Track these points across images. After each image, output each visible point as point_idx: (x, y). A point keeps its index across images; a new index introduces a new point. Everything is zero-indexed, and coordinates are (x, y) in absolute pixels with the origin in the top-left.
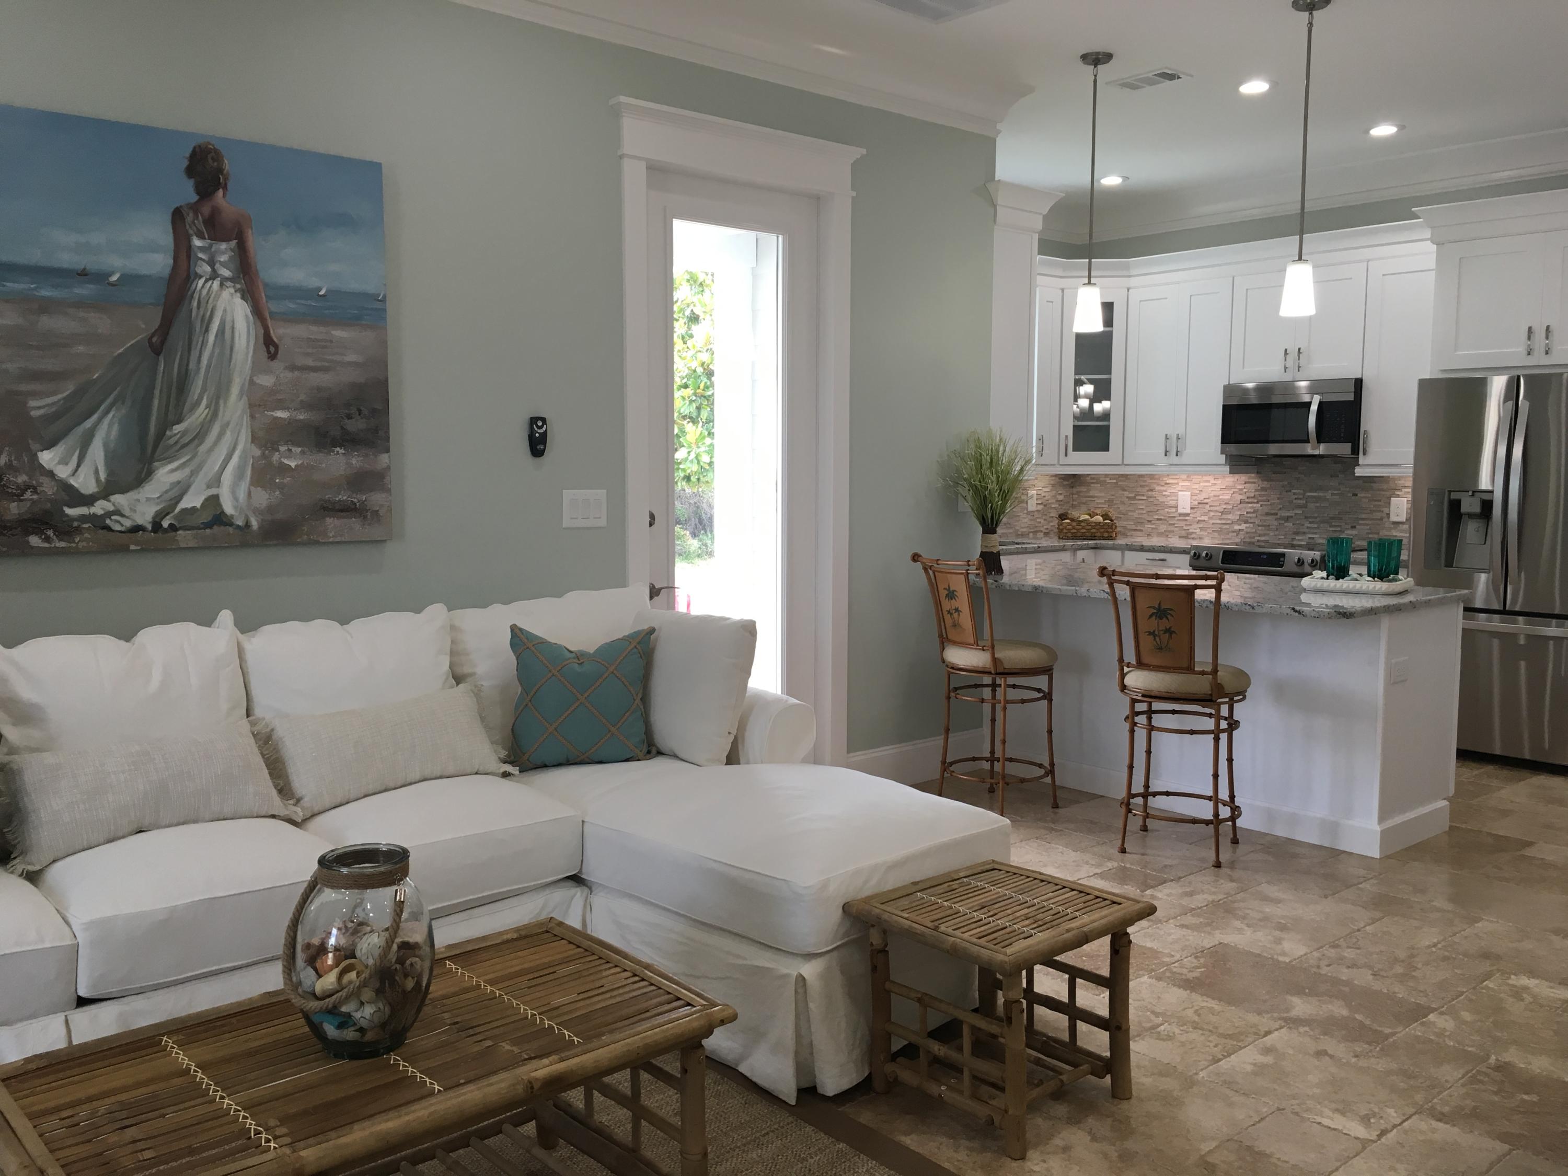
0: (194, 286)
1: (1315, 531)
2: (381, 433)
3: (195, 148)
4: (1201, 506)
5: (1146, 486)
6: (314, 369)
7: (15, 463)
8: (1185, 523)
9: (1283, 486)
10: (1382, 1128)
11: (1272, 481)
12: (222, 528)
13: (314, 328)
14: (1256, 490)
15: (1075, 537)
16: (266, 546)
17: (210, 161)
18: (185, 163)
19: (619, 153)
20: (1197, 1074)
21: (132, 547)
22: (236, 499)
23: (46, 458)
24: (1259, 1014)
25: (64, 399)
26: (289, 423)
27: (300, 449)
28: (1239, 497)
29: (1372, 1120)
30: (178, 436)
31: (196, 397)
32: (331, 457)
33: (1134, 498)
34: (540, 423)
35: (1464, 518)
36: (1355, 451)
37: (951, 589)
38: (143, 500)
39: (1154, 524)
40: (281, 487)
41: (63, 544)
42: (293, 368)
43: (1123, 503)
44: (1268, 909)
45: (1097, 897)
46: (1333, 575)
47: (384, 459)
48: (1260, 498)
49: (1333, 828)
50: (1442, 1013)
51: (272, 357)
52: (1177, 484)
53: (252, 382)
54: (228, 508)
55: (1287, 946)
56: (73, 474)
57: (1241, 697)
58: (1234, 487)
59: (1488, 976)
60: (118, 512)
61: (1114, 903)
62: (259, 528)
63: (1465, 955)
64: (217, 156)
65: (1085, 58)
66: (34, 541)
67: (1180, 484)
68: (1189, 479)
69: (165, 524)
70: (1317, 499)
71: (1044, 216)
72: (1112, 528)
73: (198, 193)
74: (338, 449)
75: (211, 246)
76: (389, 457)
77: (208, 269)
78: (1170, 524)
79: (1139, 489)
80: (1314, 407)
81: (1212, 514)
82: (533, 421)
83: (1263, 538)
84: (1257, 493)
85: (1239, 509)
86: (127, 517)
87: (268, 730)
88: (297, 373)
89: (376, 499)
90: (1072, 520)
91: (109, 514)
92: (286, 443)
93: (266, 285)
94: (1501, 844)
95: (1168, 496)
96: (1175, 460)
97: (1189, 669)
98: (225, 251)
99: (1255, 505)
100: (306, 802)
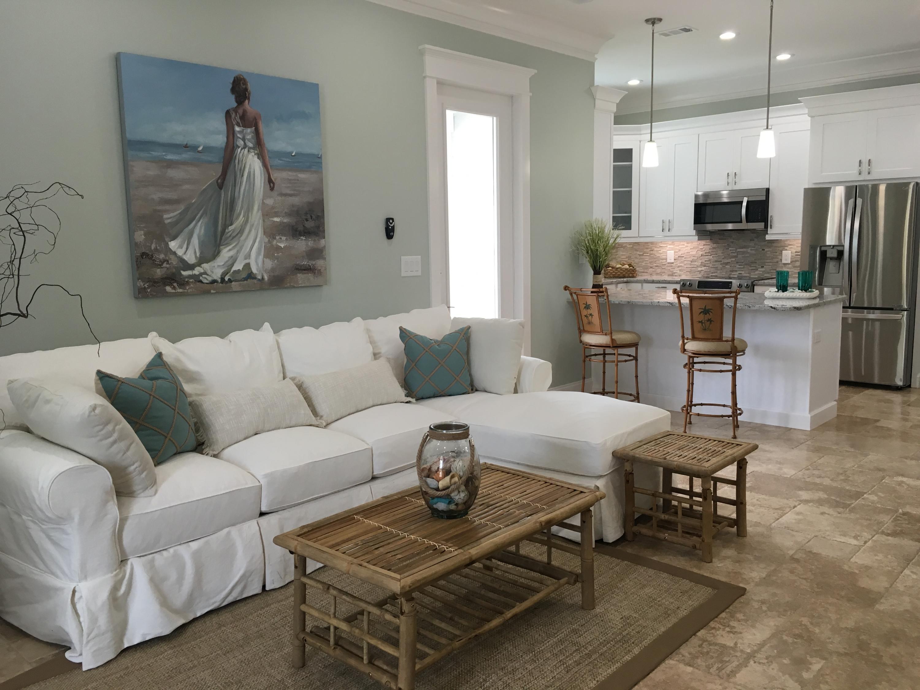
0: (236, 151)
1: (742, 269)
2: (321, 228)
3: (234, 78)
4: (679, 258)
5: (649, 248)
6: (291, 195)
7: (158, 248)
8: (671, 267)
9: (725, 246)
10: (864, 540)
11: (719, 243)
12: (252, 280)
13: (290, 173)
14: (710, 249)
15: (614, 277)
16: (270, 289)
17: (242, 85)
18: (231, 86)
19: (424, 75)
20: (770, 525)
21: (212, 291)
22: (257, 265)
23: (173, 245)
24: (787, 499)
25: (180, 213)
26: (280, 224)
27: (285, 238)
28: (701, 253)
29: (859, 538)
30: (231, 232)
31: (238, 211)
32: (299, 242)
33: (643, 255)
34: (391, 221)
35: (828, 260)
36: (766, 227)
37: (588, 304)
38: (216, 266)
39: (653, 269)
40: (277, 258)
41: (181, 290)
42: (282, 195)
43: (636, 258)
44: (769, 455)
45: (729, 443)
46: (780, 290)
47: (323, 242)
48: (712, 253)
49: (786, 417)
50: (870, 494)
51: (272, 189)
52: (667, 246)
53: (263, 203)
54: (254, 270)
55: (785, 470)
56: (185, 253)
57: (742, 353)
58: (698, 247)
59: (883, 478)
60: (205, 273)
61: (738, 445)
62: (268, 280)
63: (869, 469)
64: (245, 83)
65: (647, 21)
66: (168, 289)
67: (668, 247)
68: (673, 243)
69: (227, 279)
70: (743, 253)
71: (617, 104)
72: (634, 271)
73: (237, 102)
74: (302, 237)
75: (243, 130)
76: (325, 241)
77: (242, 143)
78: (663, 269)
79: (645, 250)
80: (744, 204)
81: (686, 262)
82: (388, 220)
83: (714, 274)
84: (710, 250)
85: (701, 259)
86: (210, 276)
87: (301, 382)
88: (283, 198)
89: (319, 263)
90: (613, 268)
91: (201, 274)
92: (279, 235)
93: (268, 151)
94: (865, 422)
95: (662, 253)
96: (668, 234)
97: (720, 339)
98: (249, 132)
99: (709, 257)
100: (325, 417)
